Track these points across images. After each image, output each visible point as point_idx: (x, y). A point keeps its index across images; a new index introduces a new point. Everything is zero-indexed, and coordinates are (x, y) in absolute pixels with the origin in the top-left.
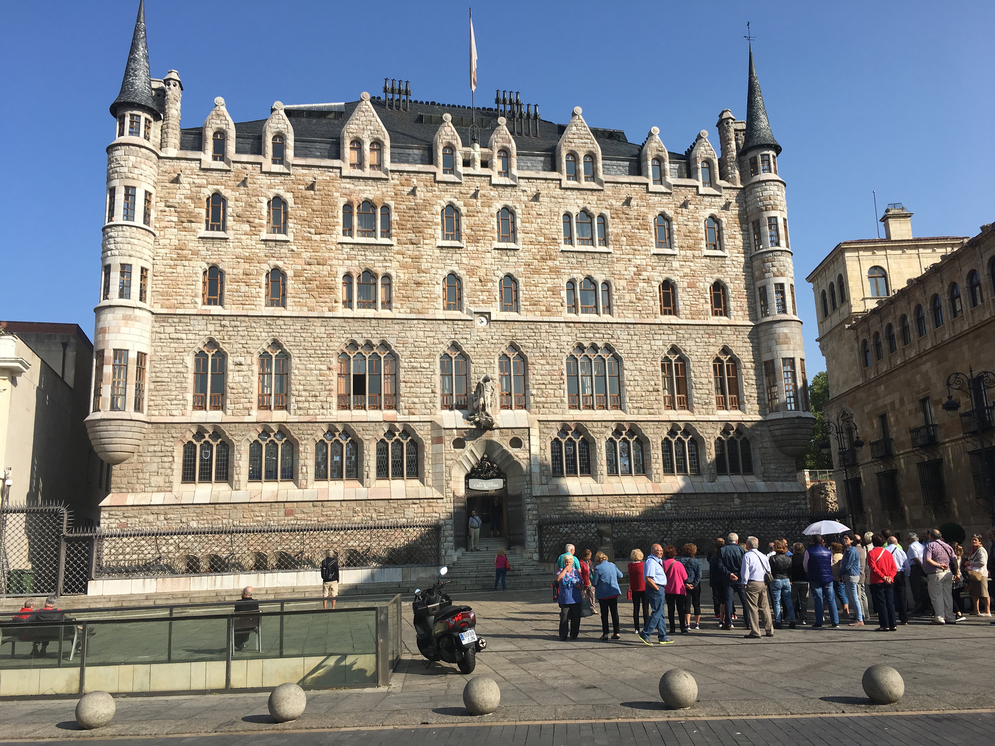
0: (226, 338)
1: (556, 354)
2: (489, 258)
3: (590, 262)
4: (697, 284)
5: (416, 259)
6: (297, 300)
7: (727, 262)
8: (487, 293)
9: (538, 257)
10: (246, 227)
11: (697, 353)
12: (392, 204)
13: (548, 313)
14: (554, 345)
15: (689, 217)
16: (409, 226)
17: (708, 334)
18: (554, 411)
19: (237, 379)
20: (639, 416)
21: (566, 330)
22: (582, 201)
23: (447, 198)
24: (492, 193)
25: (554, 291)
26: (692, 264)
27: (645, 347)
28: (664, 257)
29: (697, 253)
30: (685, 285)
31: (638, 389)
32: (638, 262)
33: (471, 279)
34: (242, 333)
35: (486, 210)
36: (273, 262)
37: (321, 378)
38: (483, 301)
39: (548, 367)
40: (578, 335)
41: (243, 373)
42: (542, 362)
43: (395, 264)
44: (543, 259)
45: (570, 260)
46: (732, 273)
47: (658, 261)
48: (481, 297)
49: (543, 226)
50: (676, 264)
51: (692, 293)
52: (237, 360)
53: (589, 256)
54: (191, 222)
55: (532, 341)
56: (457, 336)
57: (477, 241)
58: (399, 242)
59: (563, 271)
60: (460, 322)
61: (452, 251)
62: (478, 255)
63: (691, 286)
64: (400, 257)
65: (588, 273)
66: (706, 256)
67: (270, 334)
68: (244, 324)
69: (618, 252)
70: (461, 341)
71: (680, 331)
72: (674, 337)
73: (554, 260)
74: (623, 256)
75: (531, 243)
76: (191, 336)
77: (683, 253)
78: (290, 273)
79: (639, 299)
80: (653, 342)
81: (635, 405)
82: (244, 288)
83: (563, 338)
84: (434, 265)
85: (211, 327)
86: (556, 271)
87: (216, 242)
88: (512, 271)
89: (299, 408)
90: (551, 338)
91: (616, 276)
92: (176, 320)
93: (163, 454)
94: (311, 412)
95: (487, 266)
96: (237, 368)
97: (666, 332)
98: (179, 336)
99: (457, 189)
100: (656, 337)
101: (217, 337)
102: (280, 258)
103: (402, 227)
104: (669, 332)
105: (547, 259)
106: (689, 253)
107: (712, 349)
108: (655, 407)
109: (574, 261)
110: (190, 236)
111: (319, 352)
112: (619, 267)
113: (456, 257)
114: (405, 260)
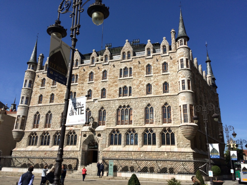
0: (41, 111)
1: (114, 109)
2: (99, 85)
3: (126, 82)
4: (159, 84)
5: (82, 87)
6: (56, 101)
7: (169, 76)
8: (98, 94)
9: (112, 82)
10: (48, 85)
11: (157, 106)
12: (78, 74)
13: (113, 98)
14: (114, 107)
15: (157, 64)
16: (82, 79)
17: (161, 99)
18: (112, 125)
19: (41, 121)
20: (136, 126)
21: (118, 102)
22: (125, 65)
23: (91, 70)
24: (102, 67)
25: (116, 91)
26: (157, 78)
27: (140, 105)
28: (148, 77)
29: (159, 74)
30: (155, 84)
31: (137, 118)
32: (140, 80)
33: (95, 91)
34: (43, 110)
35: (100, 72)
36: (52, 92)
37: (58, 119)
38: (97, 96)
39: (111, 113)
40: (121, 103)
41: (43, 119)
42: (110, 112)
43: (77, 89)
44: (114, 83)
45: (121, 82)
46: (171, 79)
47: (146, 78)
48: (96, 95)
49: (114, 74)
50: (152, 78)
51: (157, 87)
52: (42, 116)
53: (126, 80)
54: (39, 85)
55: (108, 106)
56: (89, 106)
57: (97, 80)
58: (79, 84)
59: (118, 85)
60: (90, 102)
61: (90, 84)
62: (97, 84)
63: (157, 85)
64: (78, 87)
65: (125, 85)
66: (162, 75)
67: (49, 109)
68: (44, 108)
69: (134, 78)
70: (90, 107)
71: (151, 99)
72: (150, 101)
73: (117, 82)
74: (136, 79)
75: (111, 79)
76: (35, 111)
77: (154, 75)
78: (55, 94)
79: (140, 91)
80: (143, 103)
81: (136, 123)
82: (46, 99)
83: (116, 104)
84: (86, 88)
85: (38, 109)
86: (116, 85)
87: (43, 89)
88: (105, 87)
89: (52, 127)
90: (113, 104)
91: (133, 85)
92: (32, 108)
93: (25, 139)
94: (54, 128)
95: (99, 87)
96: (42, 118)
97: (147, 100)
98: (32, 111)
99: (94, 68)
100: (144, 101)
101: (39, 111)
102: (53, 91)
103: (80, 80)
104: (148, 100)
105: (115, 82)
106: (157, 75)
107: (161, 104)
108: (141, 123)
109: (122, 82)
110: (38, 89)
111: (58, 113)
112: (135, 82)
113: (91, 85)
114: (80, 88)
